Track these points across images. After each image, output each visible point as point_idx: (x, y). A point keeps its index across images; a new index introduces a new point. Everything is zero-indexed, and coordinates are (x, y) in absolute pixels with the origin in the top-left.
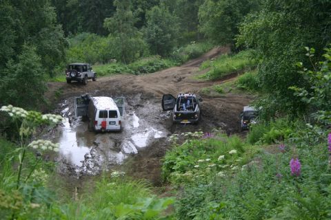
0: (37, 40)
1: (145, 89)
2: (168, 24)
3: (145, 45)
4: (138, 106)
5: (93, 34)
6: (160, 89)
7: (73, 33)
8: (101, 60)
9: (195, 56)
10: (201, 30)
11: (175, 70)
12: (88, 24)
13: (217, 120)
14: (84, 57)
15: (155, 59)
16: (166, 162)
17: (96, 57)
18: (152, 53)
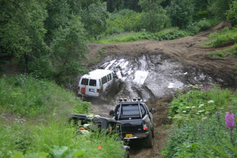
0: (86, 12)
1: (164, 51)
2: (186, 4)
3: (169, 19)
4: (158, 63)
5: (132, 11)
6: (175, 52)
7: (118, 9)
8: (135, 29)
9: (205, 29)
10: (210, 9)
11: (189, 39)
12: (128, 3)
13: (216, 76)
14: (123, 26)
15: (176, 30)
16: (172, 107)
17: (132, 27)
18: (173, 25)
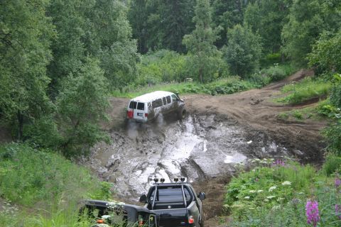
0: (108, 54)
1: (219, 110)
2: (250, 43)
3: (226, 64)
4: (210, 127)
5: (173, 52)
6: (234, 112)
7: (153, 50)
8: (178, 78)
9: (277, 79)
10: (284, 50)
11: (255, 93)
12: (168, 41)
13: (293, 147)
14: (161, 74)
15: (235, 80)
16: (230, 190)
17: (173, 75)
18: (232, 73)
